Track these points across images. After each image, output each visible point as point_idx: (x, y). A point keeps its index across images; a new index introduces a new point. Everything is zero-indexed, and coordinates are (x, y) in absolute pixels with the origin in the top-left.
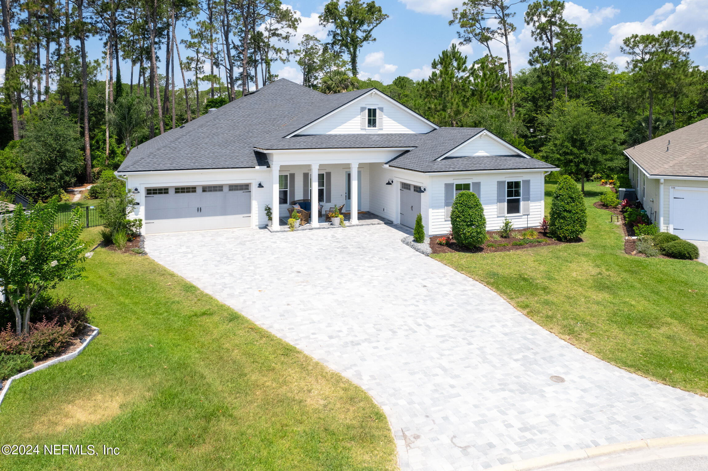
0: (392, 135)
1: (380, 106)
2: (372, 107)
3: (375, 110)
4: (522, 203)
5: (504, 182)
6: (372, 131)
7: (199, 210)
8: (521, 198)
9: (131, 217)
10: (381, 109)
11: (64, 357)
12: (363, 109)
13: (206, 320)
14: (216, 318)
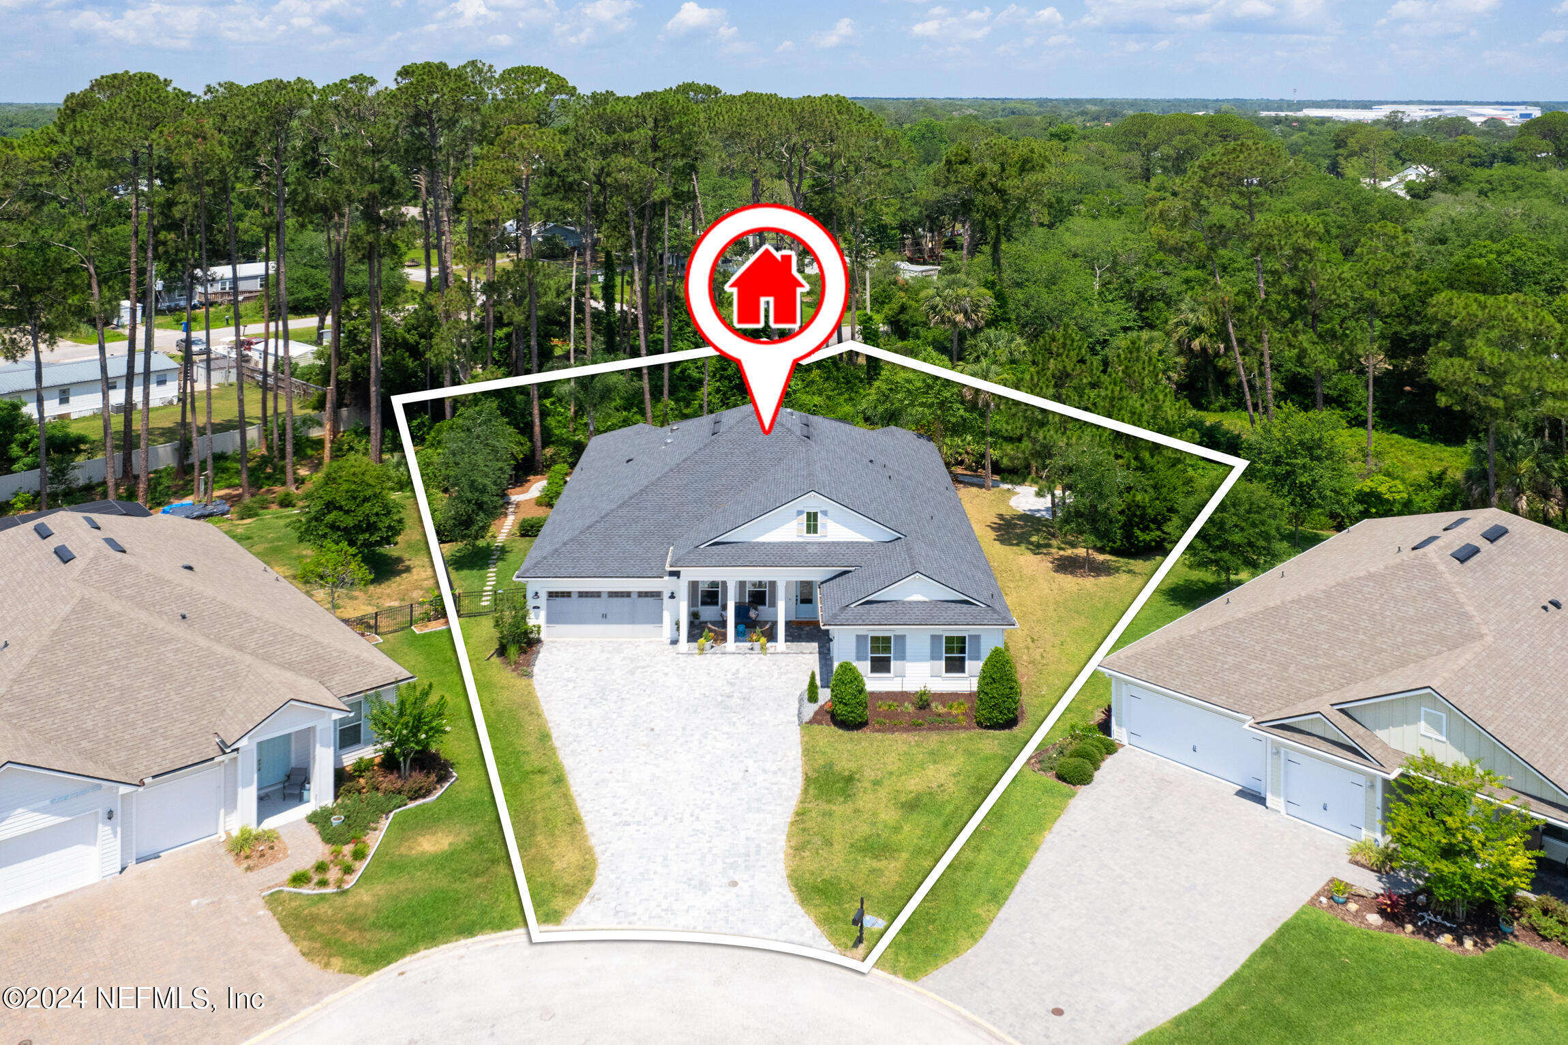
0: (838, 543)
1: (824, 509)
2: (812, 511)
3: (815, 514)
4: (967, 663)
5: (940, 637)
6: (812, 537)
7: (605, 616)
8: (966, 655)
9: (532, 621)
10: (825, 513)
11: (427, 800)
12: (800, 513)
13: (538, 778)
14: (546, 778)
